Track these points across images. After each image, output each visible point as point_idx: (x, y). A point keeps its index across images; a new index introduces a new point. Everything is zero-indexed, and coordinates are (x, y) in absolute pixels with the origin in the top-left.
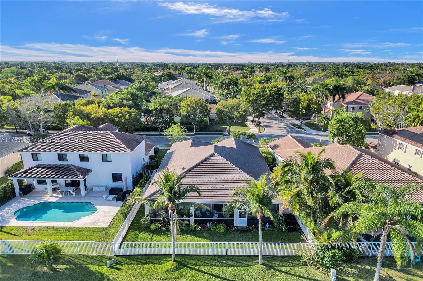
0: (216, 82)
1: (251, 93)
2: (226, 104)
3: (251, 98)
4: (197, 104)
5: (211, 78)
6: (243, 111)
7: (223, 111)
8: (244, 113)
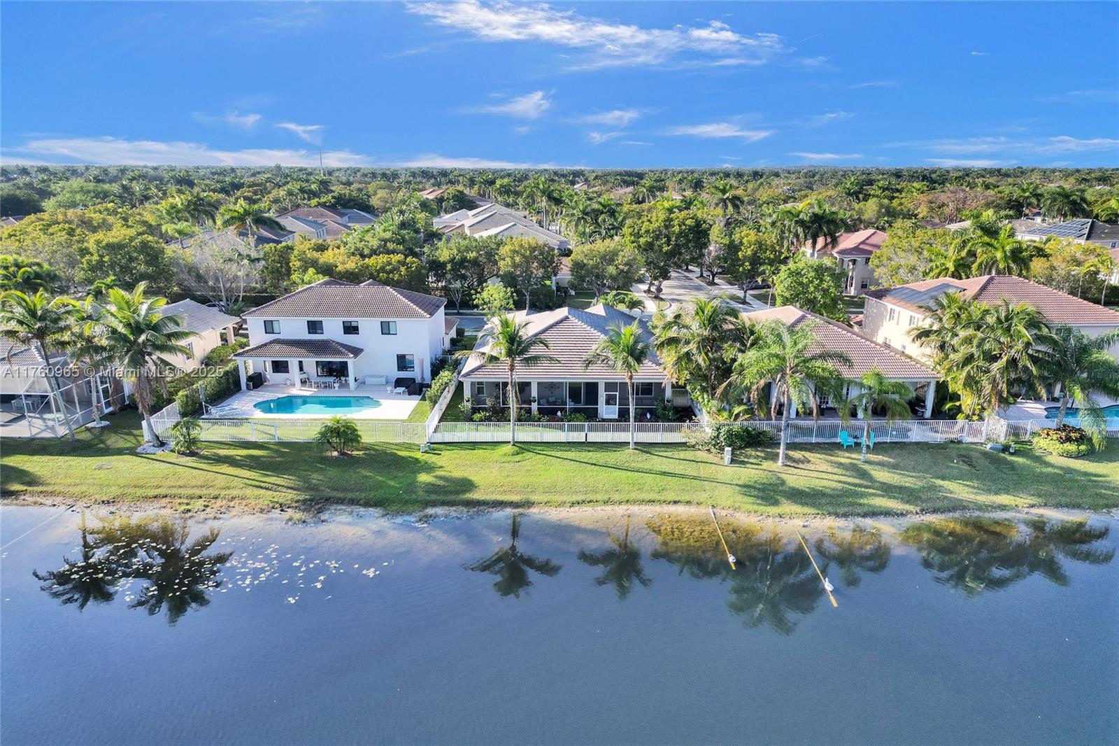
0: (571, 212)
1: (643, 231)
2: (592, 251)
3: (642, 240)
4: (533, 249)
5: (558, 201)
6: (626, 264)
7: (585, 265)
8: (626, 269)
